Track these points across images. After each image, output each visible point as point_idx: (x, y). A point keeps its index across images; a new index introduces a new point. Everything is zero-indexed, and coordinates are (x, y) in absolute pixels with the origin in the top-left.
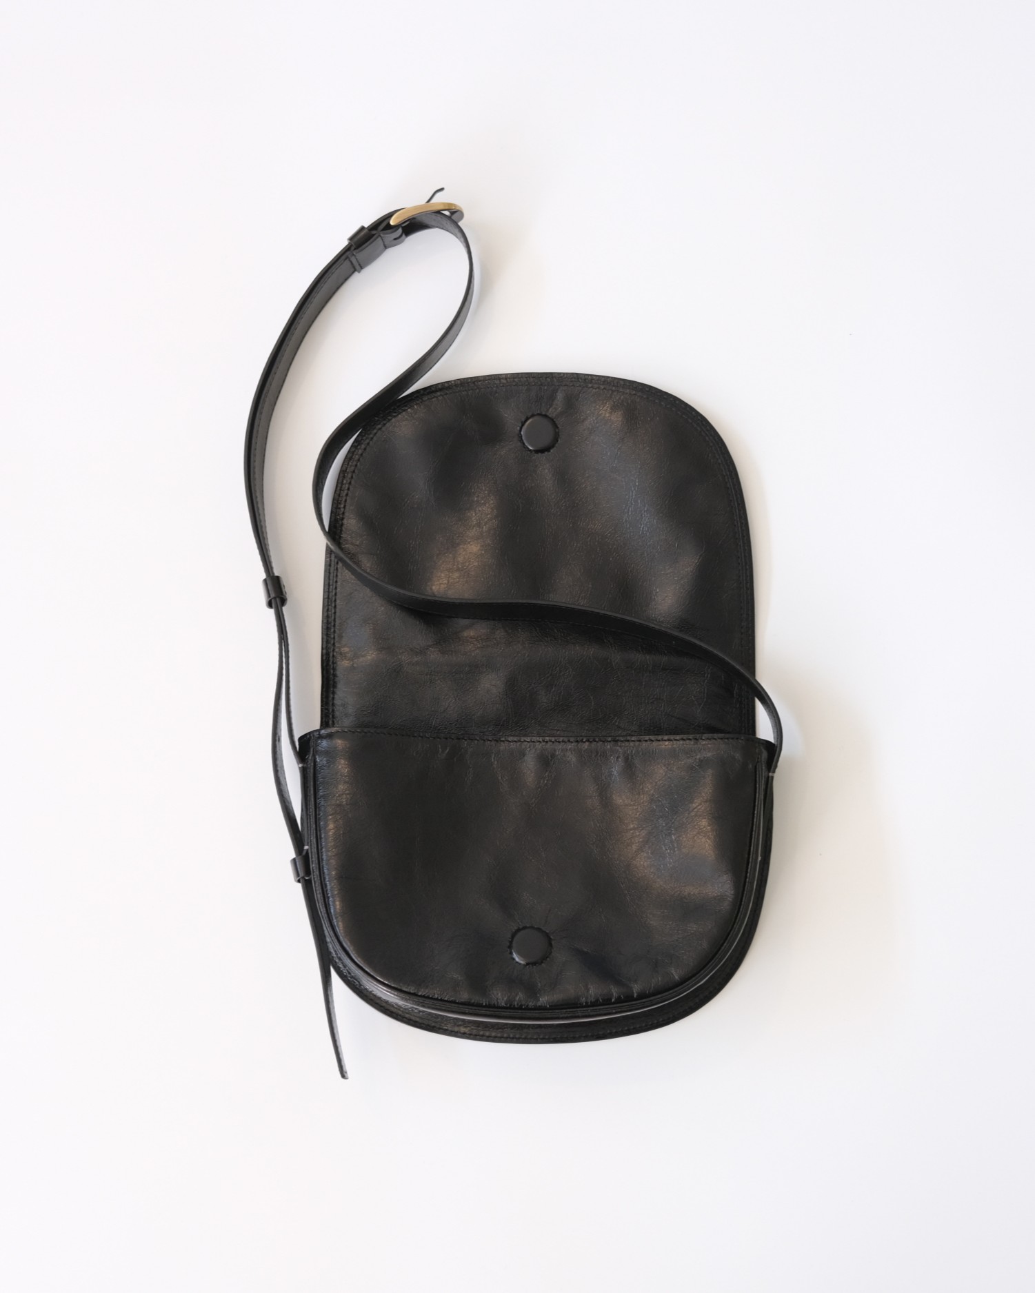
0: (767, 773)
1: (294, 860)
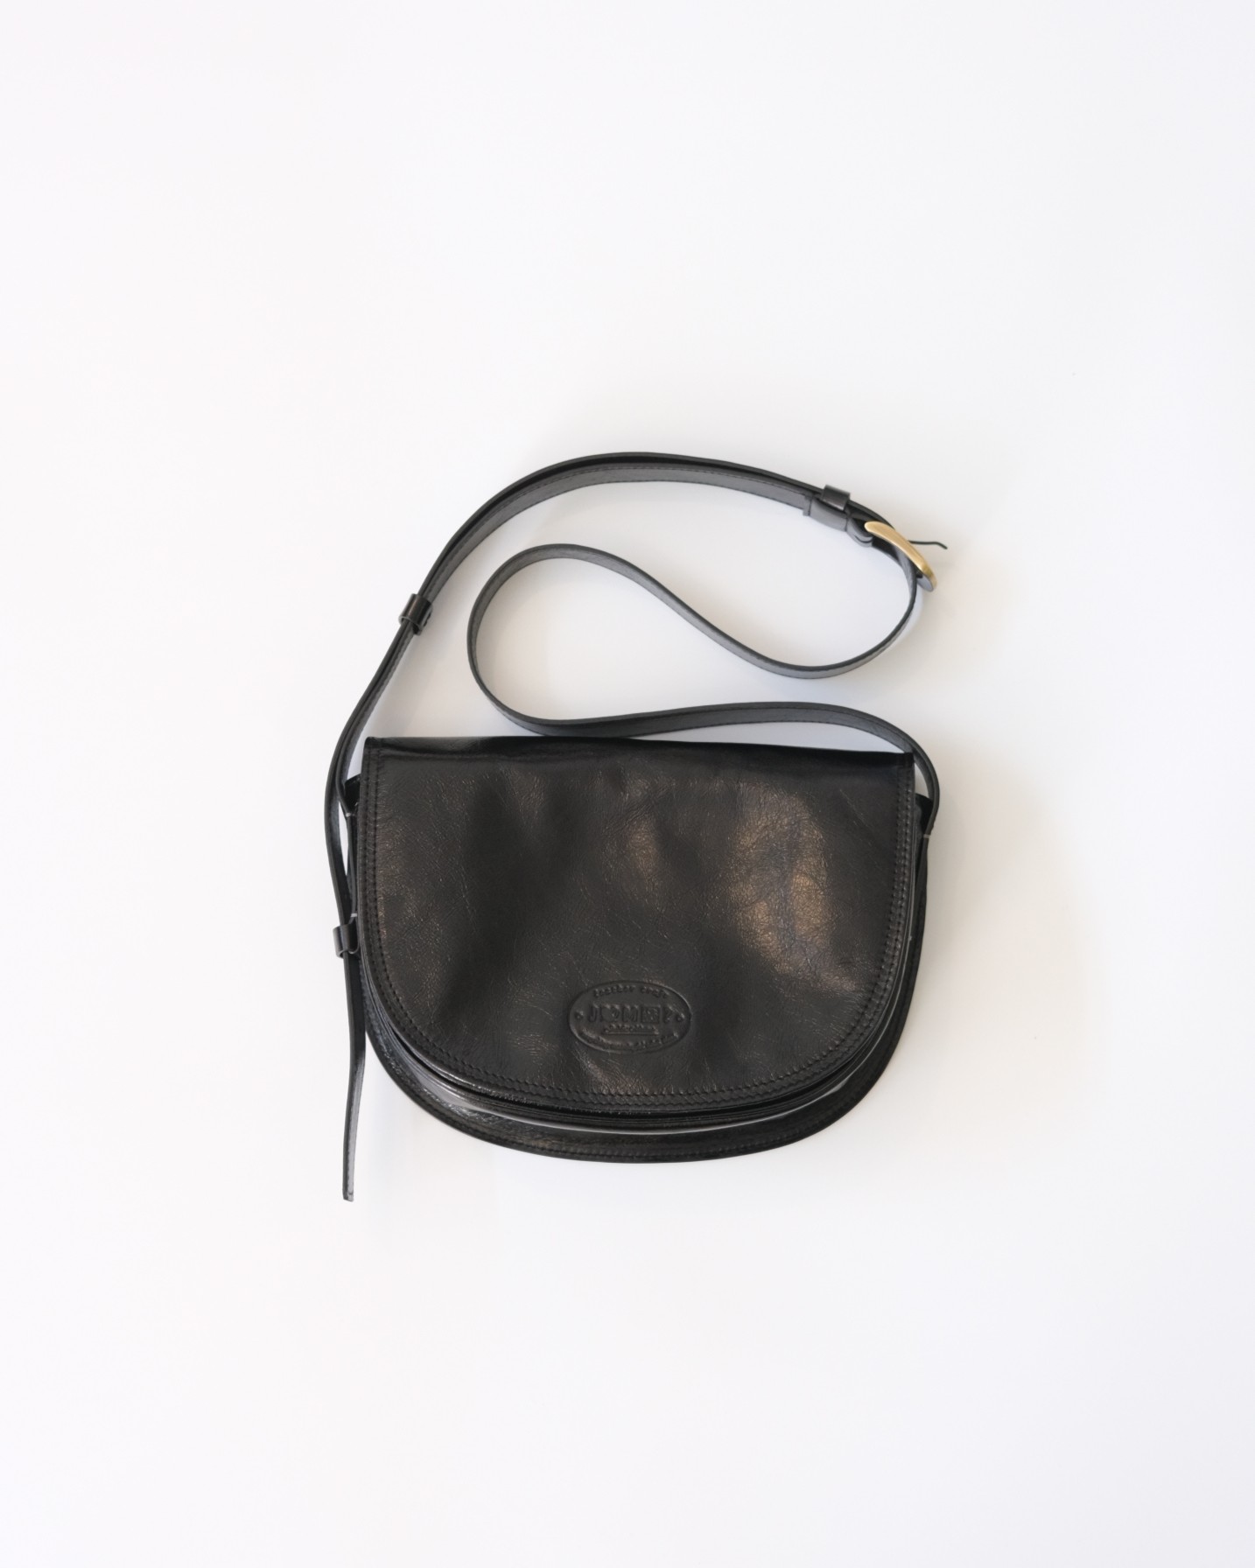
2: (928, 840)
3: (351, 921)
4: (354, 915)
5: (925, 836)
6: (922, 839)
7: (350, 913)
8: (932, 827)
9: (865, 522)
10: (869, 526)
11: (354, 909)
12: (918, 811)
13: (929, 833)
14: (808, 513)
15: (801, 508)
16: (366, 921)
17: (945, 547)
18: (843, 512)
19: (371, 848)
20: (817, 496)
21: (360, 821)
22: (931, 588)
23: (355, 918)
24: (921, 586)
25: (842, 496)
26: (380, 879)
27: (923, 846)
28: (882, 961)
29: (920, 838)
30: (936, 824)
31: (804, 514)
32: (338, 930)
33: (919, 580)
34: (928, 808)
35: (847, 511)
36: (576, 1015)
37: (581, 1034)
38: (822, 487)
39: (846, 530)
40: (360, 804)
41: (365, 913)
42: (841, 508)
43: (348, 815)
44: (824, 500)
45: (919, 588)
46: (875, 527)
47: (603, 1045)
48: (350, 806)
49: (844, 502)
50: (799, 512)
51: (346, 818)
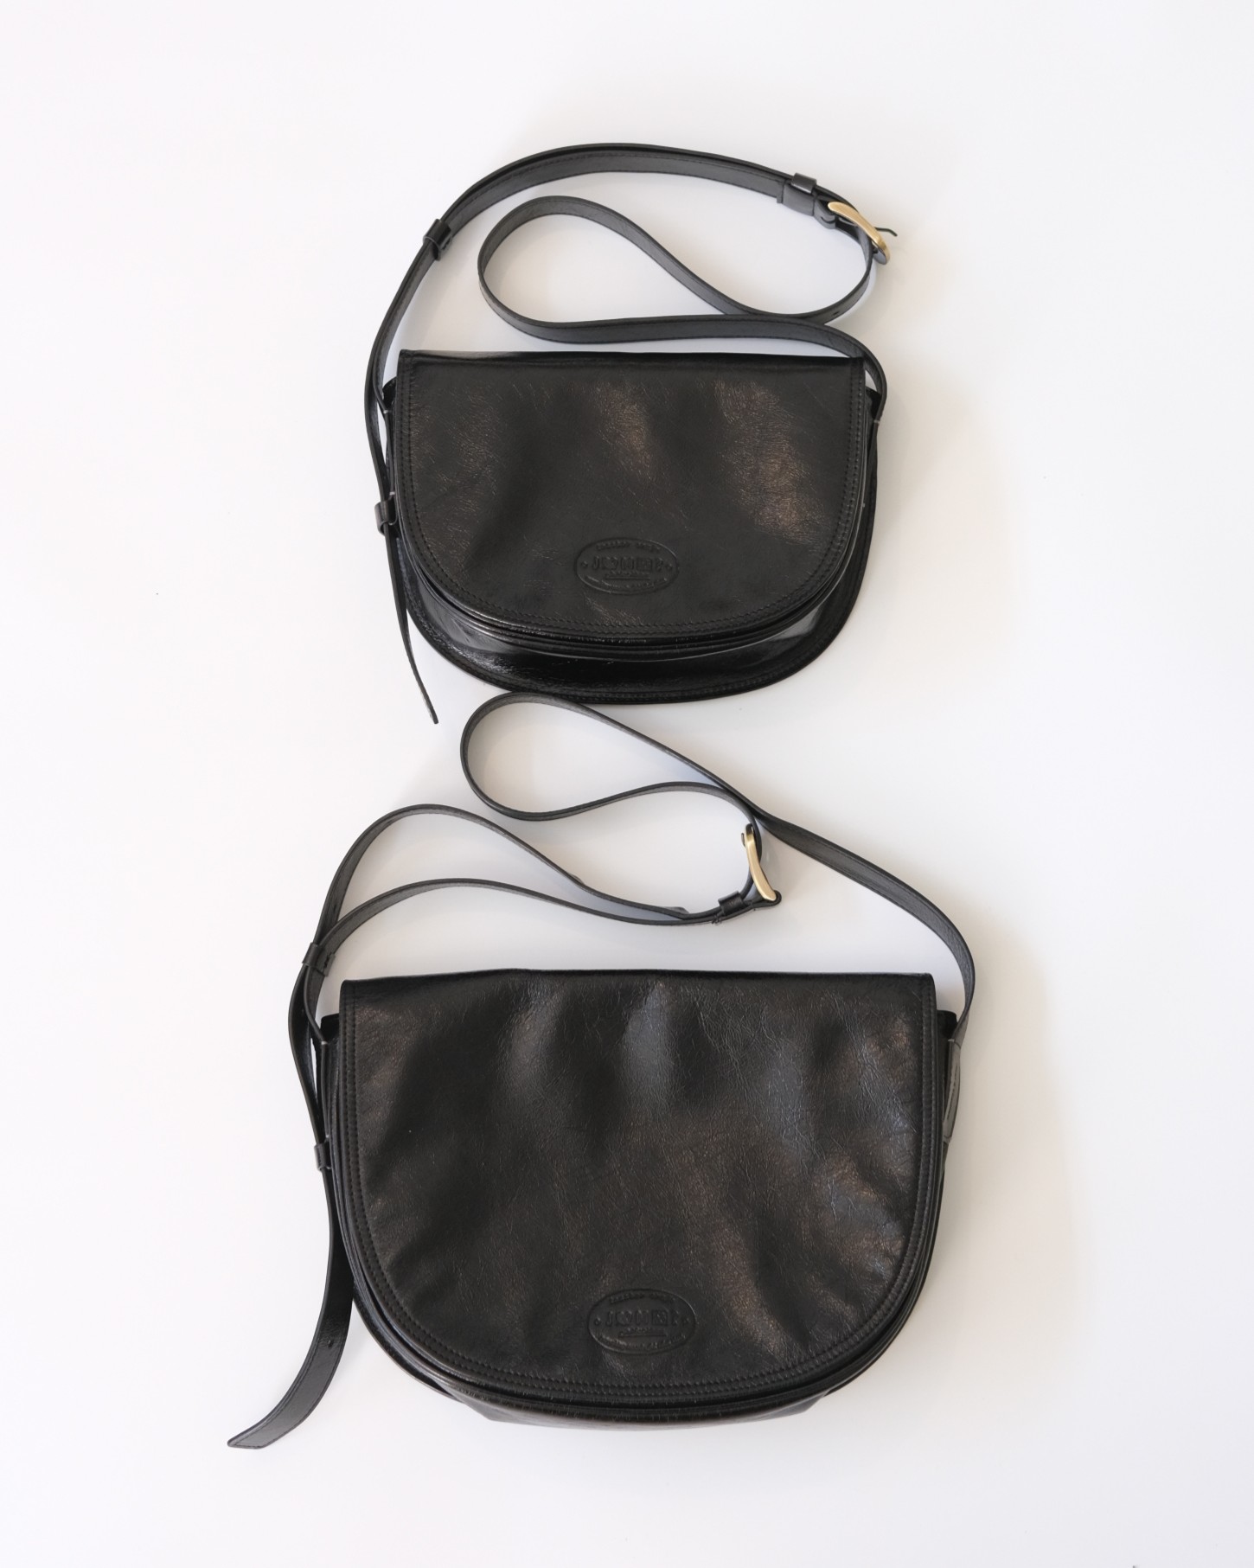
0: (871, 419)
1: (379, 505)
2: (877, 425)
3: (390, 498)
4: (392, 493)
5: (875, 421)
6: (873, 424)
7: (389, 491)
8: (881, 414)
9: (828, 203)
10: (831, 206)
11: (392, 488)
12: (869, 401)
13: (879, 419)
14: (781, 201)
15: (775, 197)
16: (404, 498)
17: (895, 235)
18: (811, 195)
19: (406, 432)
20: (788, 182)
21: (396, 416)
22: (884, 262)
23: (393, 496)
24: (877, 260)
25: (810, 182)
26: (414, 457)
27: (873, 430)
28: (839, 518)
29: (871, 423)
30: (884, 412)
31: (778, 202)
32: (379, 506)
33: (875, 255)
34: (877, 400)
35: (814, 194)
36: (582, 563)
37: (586, 578)
38: (793, 174)
39: (813, 214)
40: (395, 401)
41: (403, 491)
42: (809, 191)
43: (385, 412)
44: (794, 185)
45: (874, 261)
46: (837, 207)
47: (605, 587)
48: (387, 403)
49: (811, 187)
50: (774, 200)
51: (384, 415)
